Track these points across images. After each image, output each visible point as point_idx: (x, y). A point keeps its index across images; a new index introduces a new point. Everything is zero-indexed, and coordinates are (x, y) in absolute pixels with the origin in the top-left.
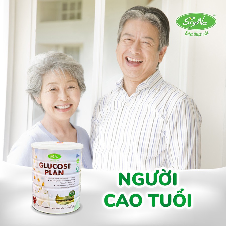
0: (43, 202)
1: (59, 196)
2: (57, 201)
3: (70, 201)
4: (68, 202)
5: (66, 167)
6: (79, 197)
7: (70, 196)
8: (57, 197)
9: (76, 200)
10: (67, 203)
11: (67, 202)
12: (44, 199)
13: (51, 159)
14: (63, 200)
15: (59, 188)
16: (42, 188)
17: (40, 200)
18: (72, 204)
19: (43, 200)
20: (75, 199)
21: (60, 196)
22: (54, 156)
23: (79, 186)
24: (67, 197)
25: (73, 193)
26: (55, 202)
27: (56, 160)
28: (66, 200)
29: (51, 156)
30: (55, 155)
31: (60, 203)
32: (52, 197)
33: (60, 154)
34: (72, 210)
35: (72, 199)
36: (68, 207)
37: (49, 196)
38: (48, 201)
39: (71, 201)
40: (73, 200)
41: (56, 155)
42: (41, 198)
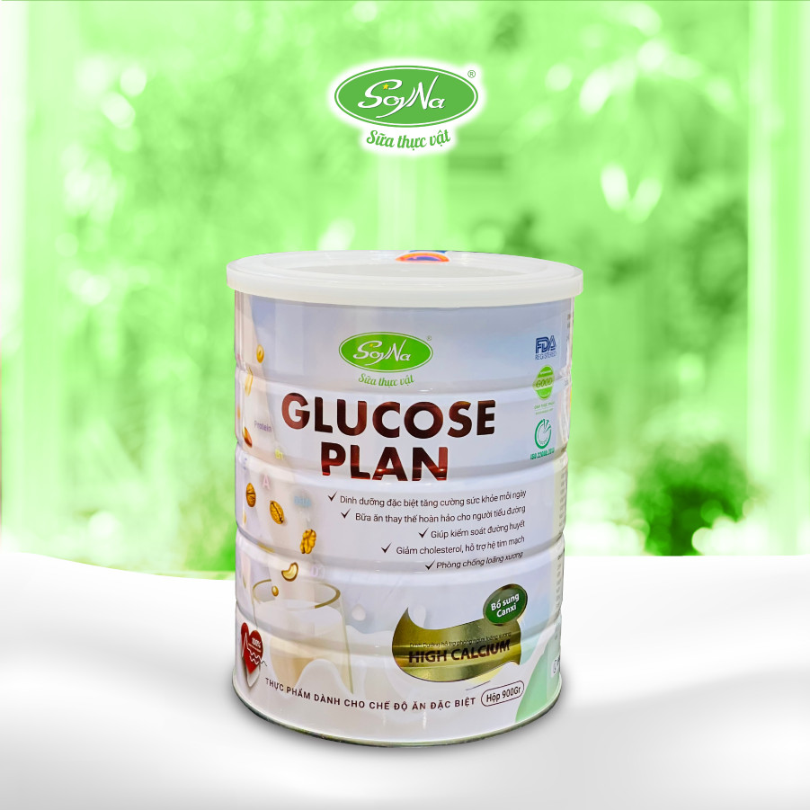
0: (310, 660)
1: (418, 620)
2: (406, 659)
3: (492, 657)
4: (480, 660)
5: (466, 422)
6: (550, 631)
7: (490, 624)
8: (404, 629)
9: (530, 652)
10: (472, 672)
11: (467, 662)
12: (314, 643)
13: (358, 372)
14: (441, 647)
15: (412, 569)
16: (303, 571)
17: (288, 647)
18: (503, 675)
19: (304, 652)
20: (524, 644)
21: (427, 621)
22: (383, 349)
23: (554, 552)
24: (473, 626)
25: (514, 598)
26: (390, 662)
27: (397, 376)
28: (465, 652)
29: (360, 349)
30: (387, 340)
31: (426, 670)
32: (366, 626)
33: (422, 337)
34: (506, 715)
35: (503, 644)
36: (477, 693)
37: (348, 620)
38: (340, 658)
39: (501, 654)
40: (512, 648)
41: (399, 339)
42: (293, 637)
